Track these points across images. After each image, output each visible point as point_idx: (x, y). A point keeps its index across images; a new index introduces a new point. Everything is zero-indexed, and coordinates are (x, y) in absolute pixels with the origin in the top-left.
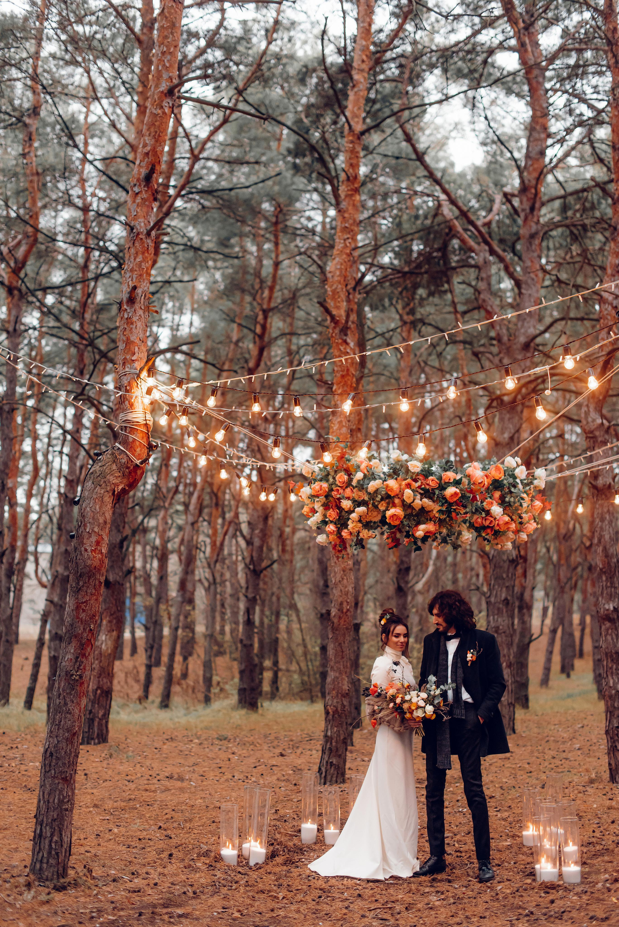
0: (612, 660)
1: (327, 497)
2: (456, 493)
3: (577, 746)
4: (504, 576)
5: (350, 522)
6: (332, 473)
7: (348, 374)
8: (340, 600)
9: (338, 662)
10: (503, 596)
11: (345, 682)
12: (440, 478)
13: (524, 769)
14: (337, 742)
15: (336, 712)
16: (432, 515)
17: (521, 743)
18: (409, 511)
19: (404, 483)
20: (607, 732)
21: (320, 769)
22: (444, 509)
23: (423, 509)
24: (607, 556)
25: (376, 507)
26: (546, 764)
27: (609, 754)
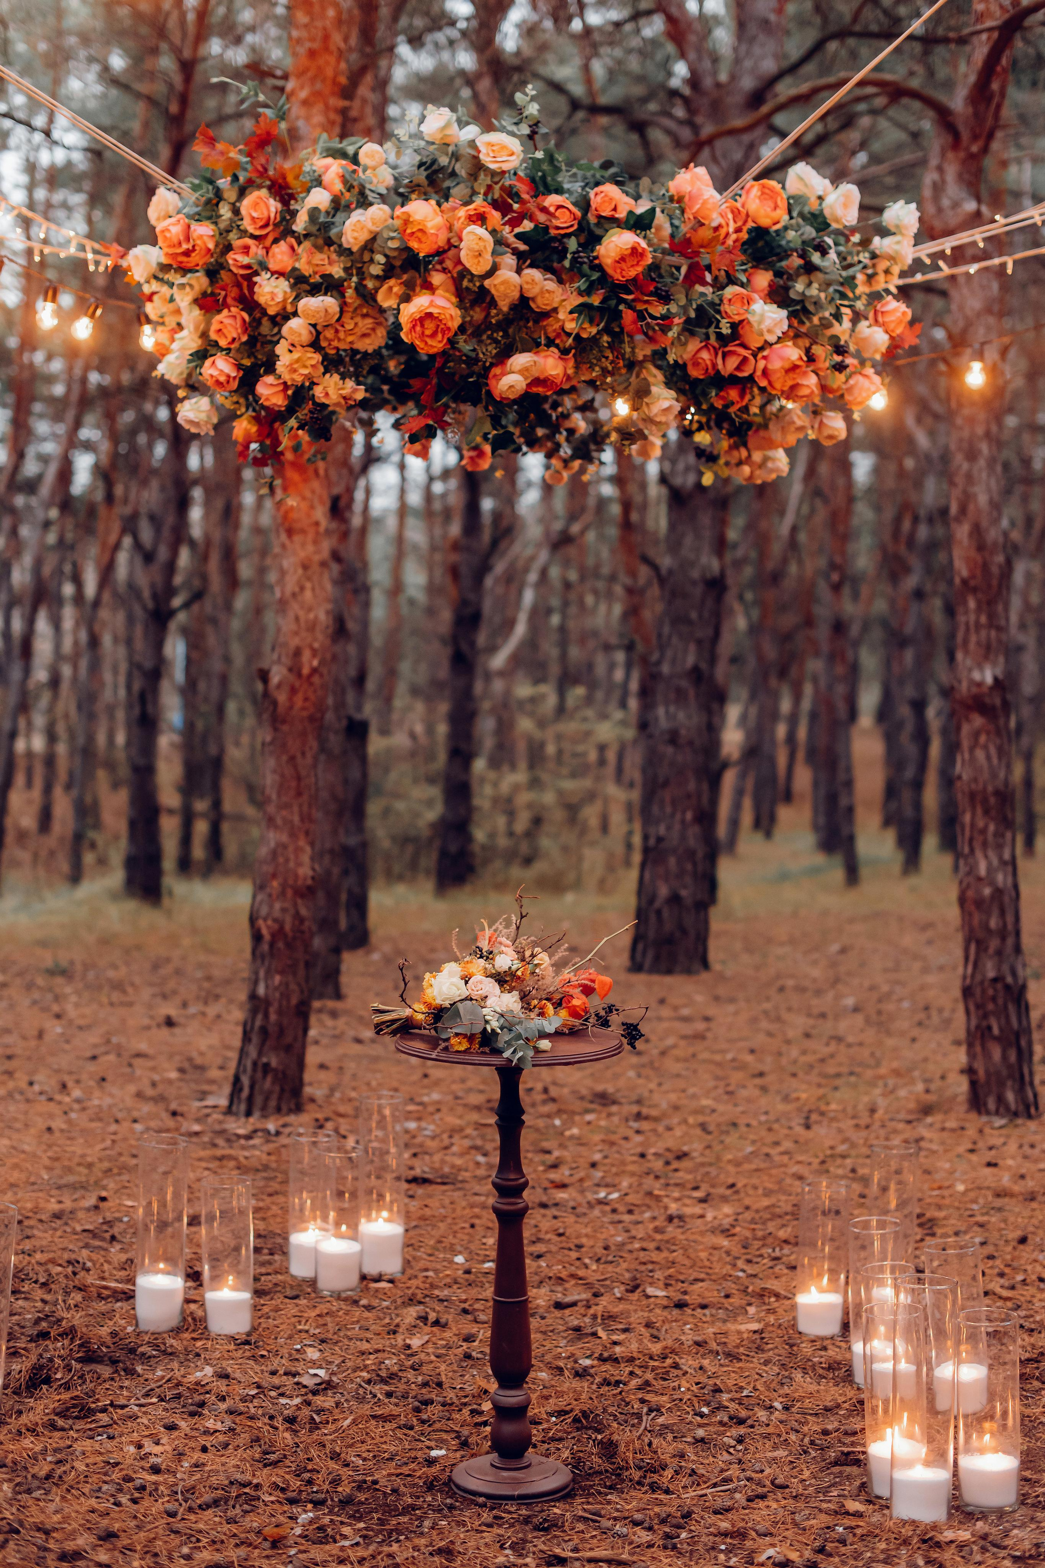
0: (986, 812)
1: (212, 273)
2: (635, 252)
3: (850, 1001)
4: (694, 615)
5: (281, 349)
6: (231, 195)
7: (326, 49)
8: (295, 642)
9: (287, 806)
10: (690, 660)
11: (306, 858)
12: (584, 204)
13: (742, 1067)
14: (280, 1012)
15: (278, 934)
16: (553, 327)
17: (721, 991)
18: (478, 315)
19: (462, 213)
20: (967, 992)
21: (237, 1080)
22: (596, 300)
23: (523, 302)
24: (981, 547)
25: (368, 297)
26: (794, 1052)
27: (970, 1046)
